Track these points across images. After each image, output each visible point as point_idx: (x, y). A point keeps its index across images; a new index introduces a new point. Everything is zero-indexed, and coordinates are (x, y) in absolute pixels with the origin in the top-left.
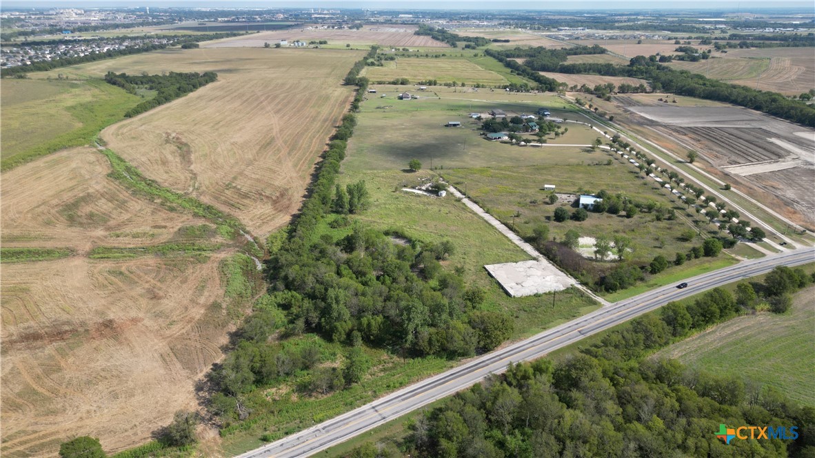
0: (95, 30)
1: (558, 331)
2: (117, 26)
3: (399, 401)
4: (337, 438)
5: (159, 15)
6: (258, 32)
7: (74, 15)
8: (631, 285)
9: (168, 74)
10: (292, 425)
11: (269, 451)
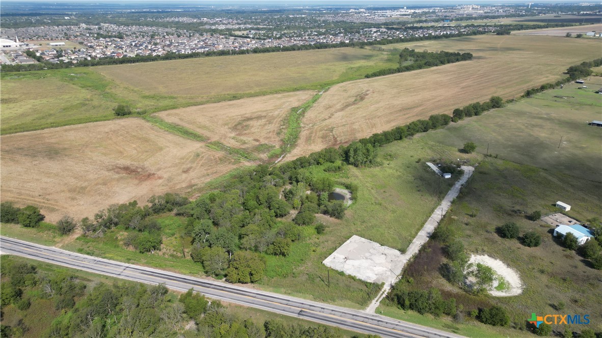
0: (467, 20)
1: (289, 301)
2: (486, 17)
3: (140, 273)
4: (92, 269)
5: (535, 10)
6: (593, 24)
7: (470, 9)
8: (437, 315)
9: (439, 52)
10: (97, 252)
11: (70, 255)
